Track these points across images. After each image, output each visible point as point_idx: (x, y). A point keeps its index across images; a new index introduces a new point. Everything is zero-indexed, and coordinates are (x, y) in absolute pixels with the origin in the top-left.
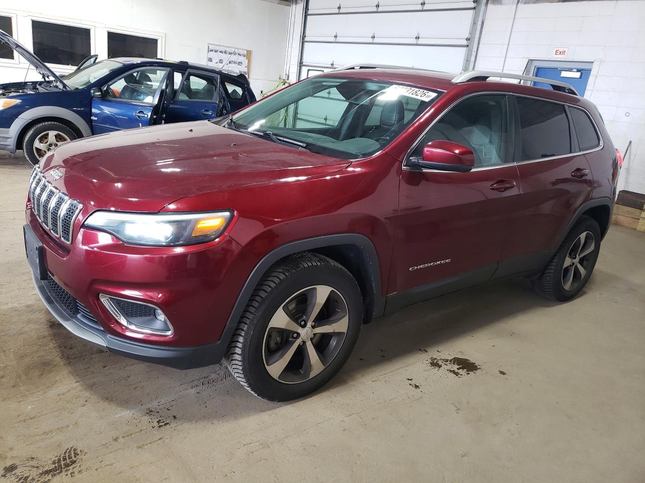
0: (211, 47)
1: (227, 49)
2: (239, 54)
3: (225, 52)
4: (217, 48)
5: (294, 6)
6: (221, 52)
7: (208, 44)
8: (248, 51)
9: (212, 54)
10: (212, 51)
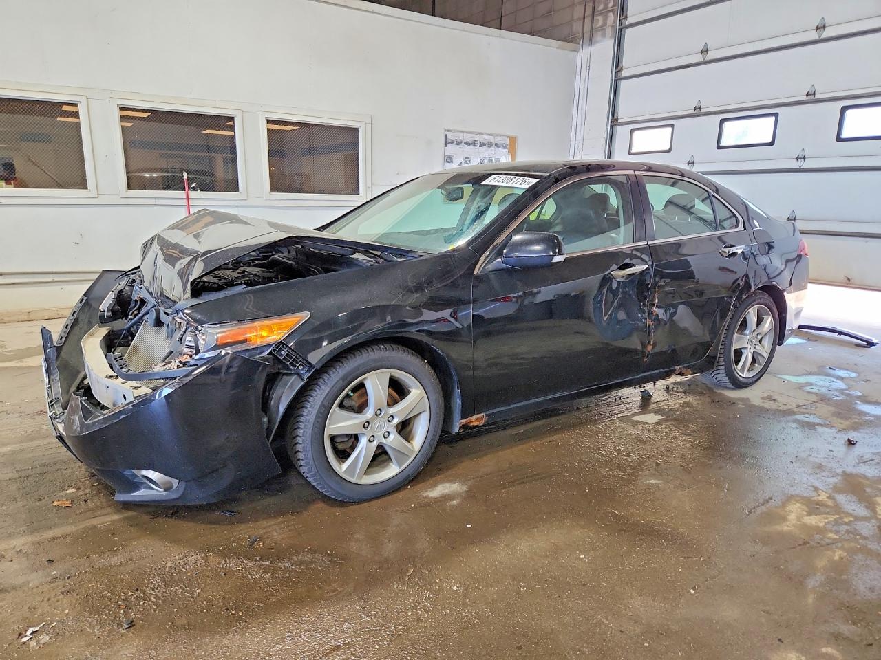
0: (451, 136)
1: (477, 138)
2: (496, 145)
3: (474, 144)
4: (461, 137)
5: (586, 50)
6: (467, 143)
7: (445, 130)
8: (509, 137)
9: (451, 150)
10: (452, 142)
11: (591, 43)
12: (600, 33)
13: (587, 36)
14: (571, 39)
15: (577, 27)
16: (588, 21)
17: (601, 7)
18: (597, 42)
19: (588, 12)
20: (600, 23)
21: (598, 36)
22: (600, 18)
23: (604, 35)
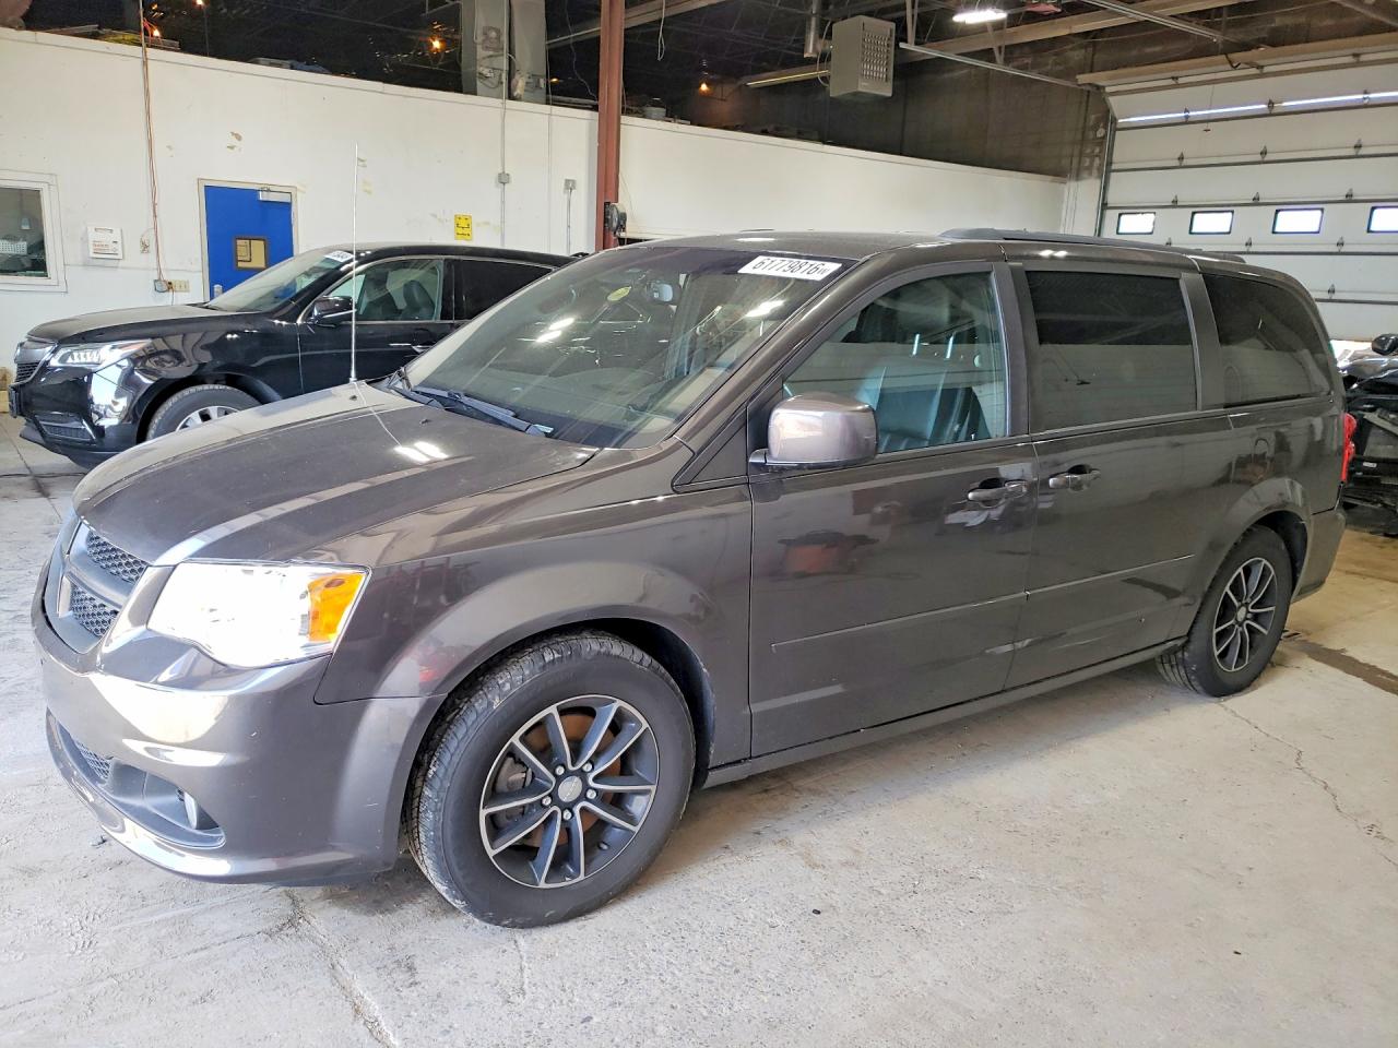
11: (1078, 177)
12: (1087, 172)
13: (1074, 171)
14: (1059, 172)
15: (1065, 162)
16: (1075, 161)
17: (1088, 151)
18: (1082, 179)
19: (1076, 152)
20: (1087, 164)
21: (1085, 174)
22: (1088, 160)
23: (1090, 174)
